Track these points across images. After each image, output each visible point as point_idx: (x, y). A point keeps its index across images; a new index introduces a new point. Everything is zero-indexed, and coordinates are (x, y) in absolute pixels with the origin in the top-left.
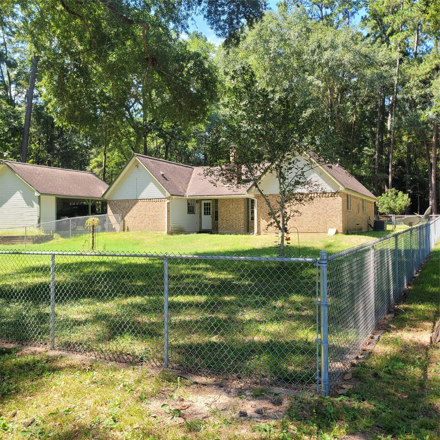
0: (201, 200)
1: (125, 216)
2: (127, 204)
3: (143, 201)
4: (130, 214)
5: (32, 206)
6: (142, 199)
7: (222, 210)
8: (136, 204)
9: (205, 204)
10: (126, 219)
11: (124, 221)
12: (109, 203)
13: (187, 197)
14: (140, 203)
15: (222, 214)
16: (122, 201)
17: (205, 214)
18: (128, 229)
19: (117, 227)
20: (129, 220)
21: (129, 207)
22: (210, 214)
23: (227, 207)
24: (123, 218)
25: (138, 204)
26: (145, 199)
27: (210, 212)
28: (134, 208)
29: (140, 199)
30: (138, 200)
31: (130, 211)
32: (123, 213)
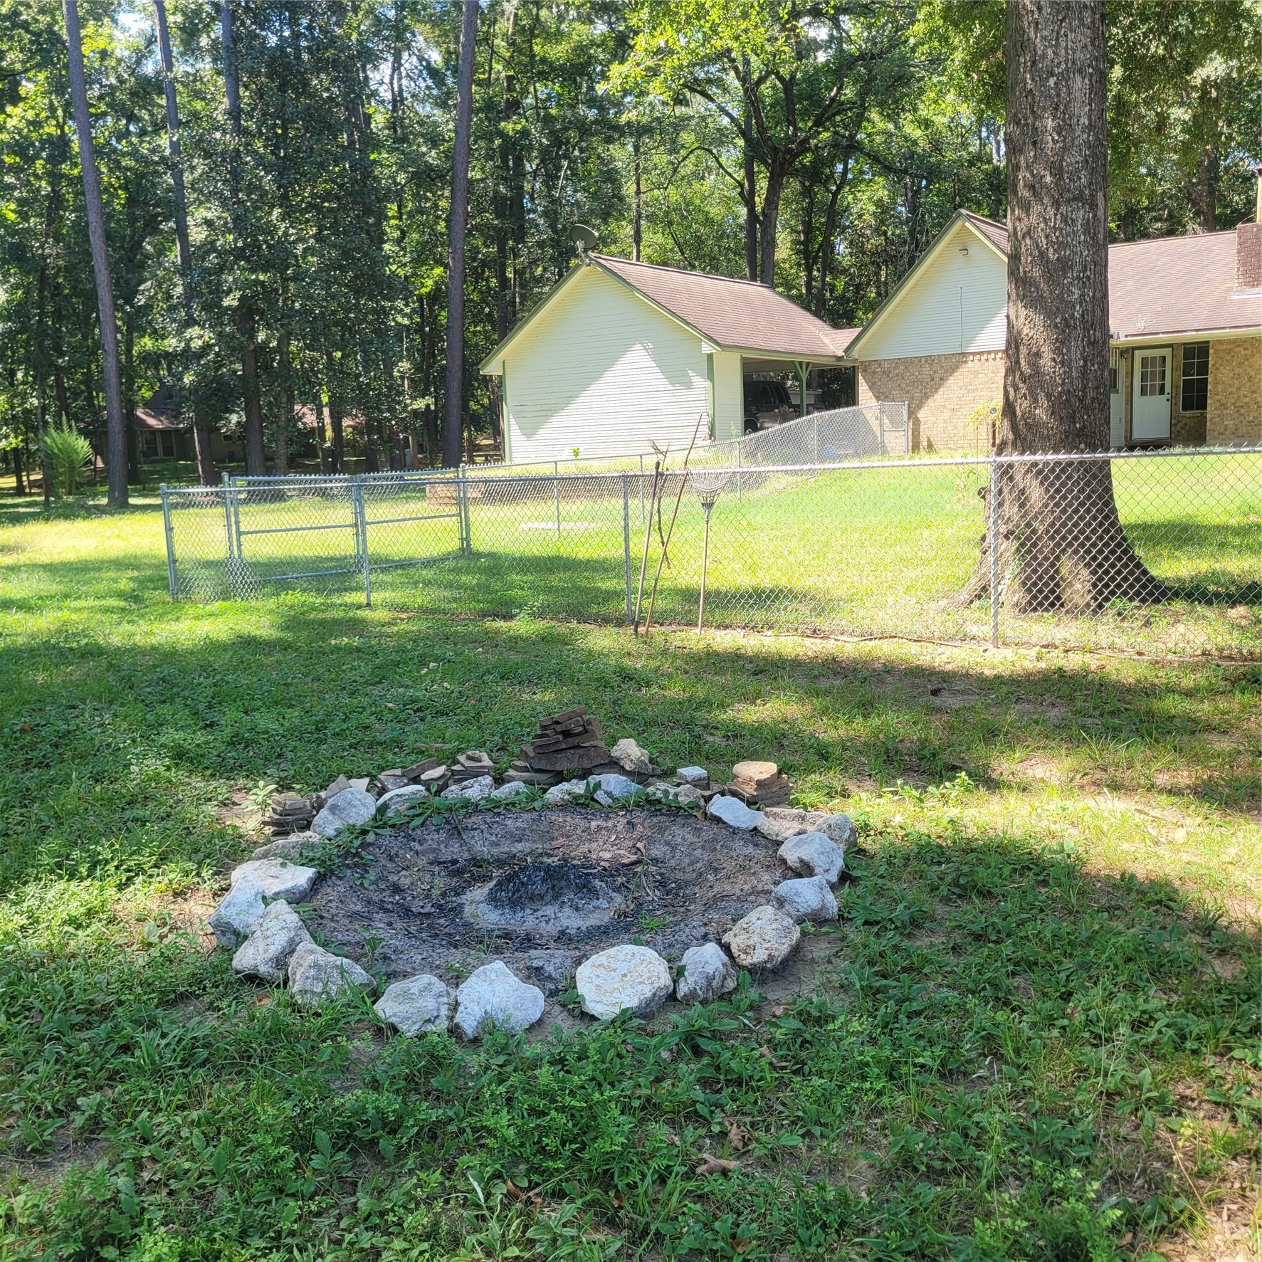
0: (1134, 349)
1: (919, 407)
2: (927, 370)
3: (985, 356)
4: (939, 398)
5: (688, 385)
6: (981, 353)
7: (1219, 378)
8: (958, 367)
9: (1144, 360)
10: (921, 415)
11: (917, 423)
12: (865, 371)
13: (1123, 339)
14: (972, 365)
15: (1220, 388)
16: (908, 362)
17: (1144, 392)
18: (930, 446)
19: (897, 440)
20: (933, 419)
21: (932, 379)
22: (1162, 392)
23: (1240, 365)
24: (912, 413)
25: (964, 369)
26: (989, 352)
27: (1162, 387)
28: (952, 381)
29: (974, 354)
30: (964, 355)
31: (937, 390)
32: (913, 398)
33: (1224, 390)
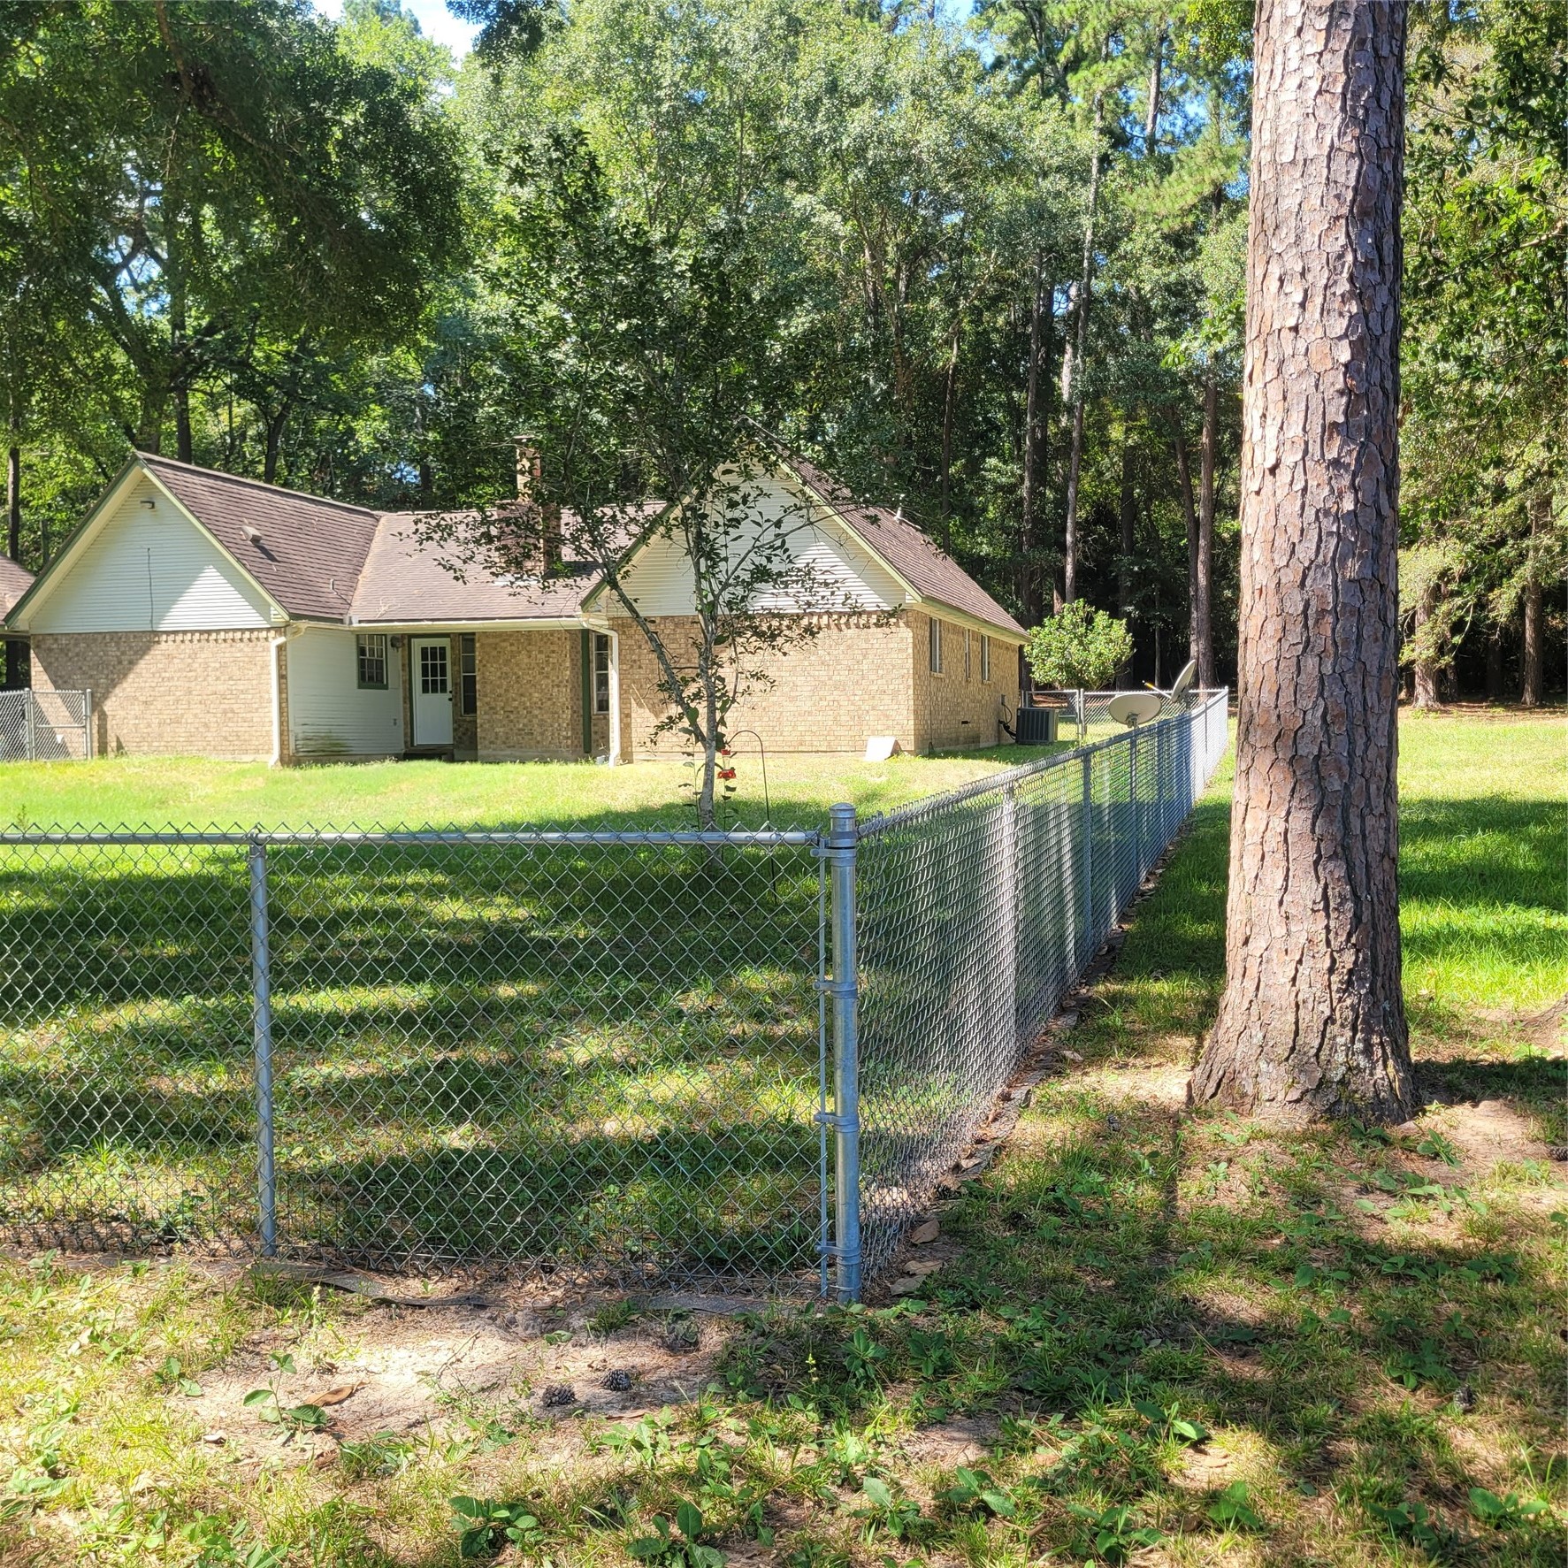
0: (411, 636)
1: (105, 696)
2: (113, 651)
3: (180, 637)
4: (128, 687)
6: (175, 632)
7: (488, 675)
8: (149, 649)
9: (424, 650)
10: (108, 706)
11: (103, 717)
12: (38, 647)
13: (356, 625)
14: (165, 646)
15: (489, 688)
16: (91, 638)
17: (425, 690)
18: (120, 747)
19: (76, 737)
20: (122, 713)
21: (120, 662)
22: (444, 690)
23: (507, 662)
24: (96, 705)
25: (157, 651)
26: (185, 632)
27: (444, 682)
28: (142, 664)
29: (168, 633)
30: (157, 633)
31: (125, 676)
32: (97, 685)
33: (493, 691)
